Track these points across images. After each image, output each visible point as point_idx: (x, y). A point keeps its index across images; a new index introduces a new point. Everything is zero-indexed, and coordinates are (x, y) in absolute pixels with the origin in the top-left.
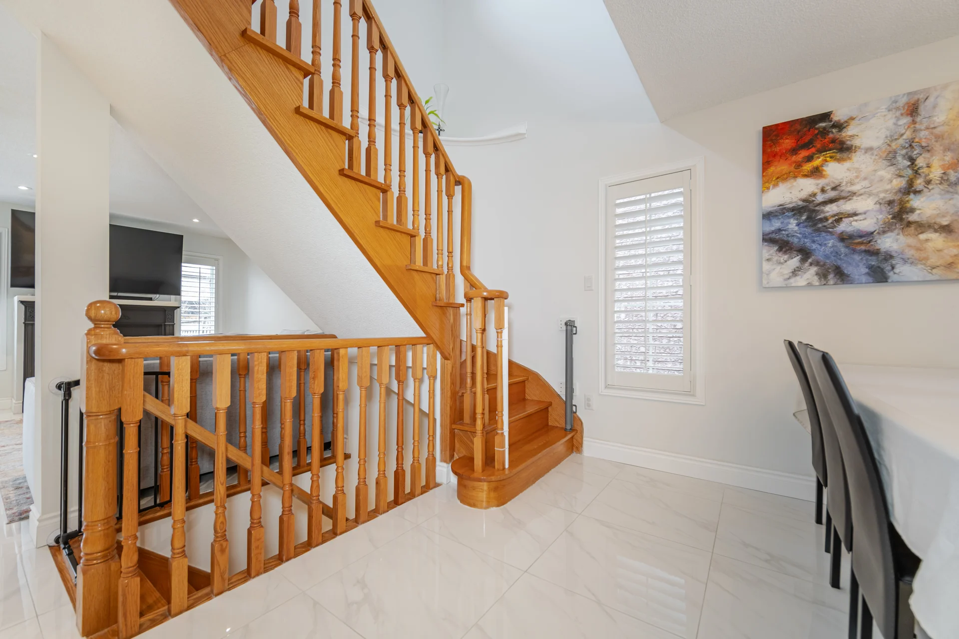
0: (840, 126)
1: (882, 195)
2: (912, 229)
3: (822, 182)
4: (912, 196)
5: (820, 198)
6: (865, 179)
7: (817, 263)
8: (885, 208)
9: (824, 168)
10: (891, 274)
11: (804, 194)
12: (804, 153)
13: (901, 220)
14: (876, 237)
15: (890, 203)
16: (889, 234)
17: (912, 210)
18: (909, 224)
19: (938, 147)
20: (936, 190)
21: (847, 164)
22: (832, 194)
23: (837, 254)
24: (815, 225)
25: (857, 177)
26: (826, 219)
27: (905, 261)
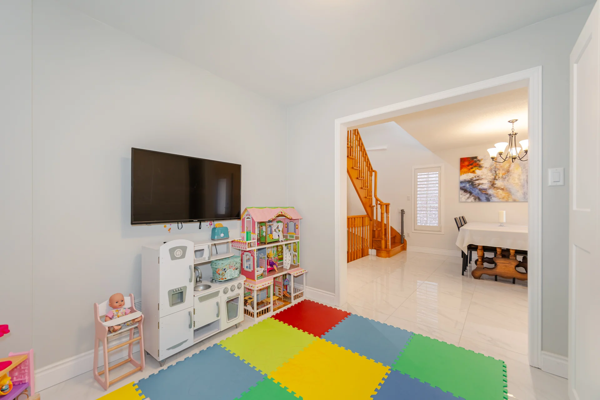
0: (479, 161)
1: (489, 180)
2: (495, 189)
3: (475, 175)
4: (495, 180)
5: (474, 179)
6: (485, 175)
7: (473, 196)
8: (490, 183)
9: (476, 171)
10: (491, 200)
11: (470, 178)
12: (471, 167)
13: (493, 186)
14: (487, 190)
15: (491, 182)
16: (490, 190)
17: (495, 184)
18: (495, 187)
19: (501, 169)
20: (501, 180)
21: (481, 171)
22: (477, 178)
23: (478, 194)
24: (473, 186)
25: (483, 174)
26: (476, 184)
27: (494, 197)
